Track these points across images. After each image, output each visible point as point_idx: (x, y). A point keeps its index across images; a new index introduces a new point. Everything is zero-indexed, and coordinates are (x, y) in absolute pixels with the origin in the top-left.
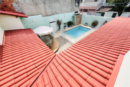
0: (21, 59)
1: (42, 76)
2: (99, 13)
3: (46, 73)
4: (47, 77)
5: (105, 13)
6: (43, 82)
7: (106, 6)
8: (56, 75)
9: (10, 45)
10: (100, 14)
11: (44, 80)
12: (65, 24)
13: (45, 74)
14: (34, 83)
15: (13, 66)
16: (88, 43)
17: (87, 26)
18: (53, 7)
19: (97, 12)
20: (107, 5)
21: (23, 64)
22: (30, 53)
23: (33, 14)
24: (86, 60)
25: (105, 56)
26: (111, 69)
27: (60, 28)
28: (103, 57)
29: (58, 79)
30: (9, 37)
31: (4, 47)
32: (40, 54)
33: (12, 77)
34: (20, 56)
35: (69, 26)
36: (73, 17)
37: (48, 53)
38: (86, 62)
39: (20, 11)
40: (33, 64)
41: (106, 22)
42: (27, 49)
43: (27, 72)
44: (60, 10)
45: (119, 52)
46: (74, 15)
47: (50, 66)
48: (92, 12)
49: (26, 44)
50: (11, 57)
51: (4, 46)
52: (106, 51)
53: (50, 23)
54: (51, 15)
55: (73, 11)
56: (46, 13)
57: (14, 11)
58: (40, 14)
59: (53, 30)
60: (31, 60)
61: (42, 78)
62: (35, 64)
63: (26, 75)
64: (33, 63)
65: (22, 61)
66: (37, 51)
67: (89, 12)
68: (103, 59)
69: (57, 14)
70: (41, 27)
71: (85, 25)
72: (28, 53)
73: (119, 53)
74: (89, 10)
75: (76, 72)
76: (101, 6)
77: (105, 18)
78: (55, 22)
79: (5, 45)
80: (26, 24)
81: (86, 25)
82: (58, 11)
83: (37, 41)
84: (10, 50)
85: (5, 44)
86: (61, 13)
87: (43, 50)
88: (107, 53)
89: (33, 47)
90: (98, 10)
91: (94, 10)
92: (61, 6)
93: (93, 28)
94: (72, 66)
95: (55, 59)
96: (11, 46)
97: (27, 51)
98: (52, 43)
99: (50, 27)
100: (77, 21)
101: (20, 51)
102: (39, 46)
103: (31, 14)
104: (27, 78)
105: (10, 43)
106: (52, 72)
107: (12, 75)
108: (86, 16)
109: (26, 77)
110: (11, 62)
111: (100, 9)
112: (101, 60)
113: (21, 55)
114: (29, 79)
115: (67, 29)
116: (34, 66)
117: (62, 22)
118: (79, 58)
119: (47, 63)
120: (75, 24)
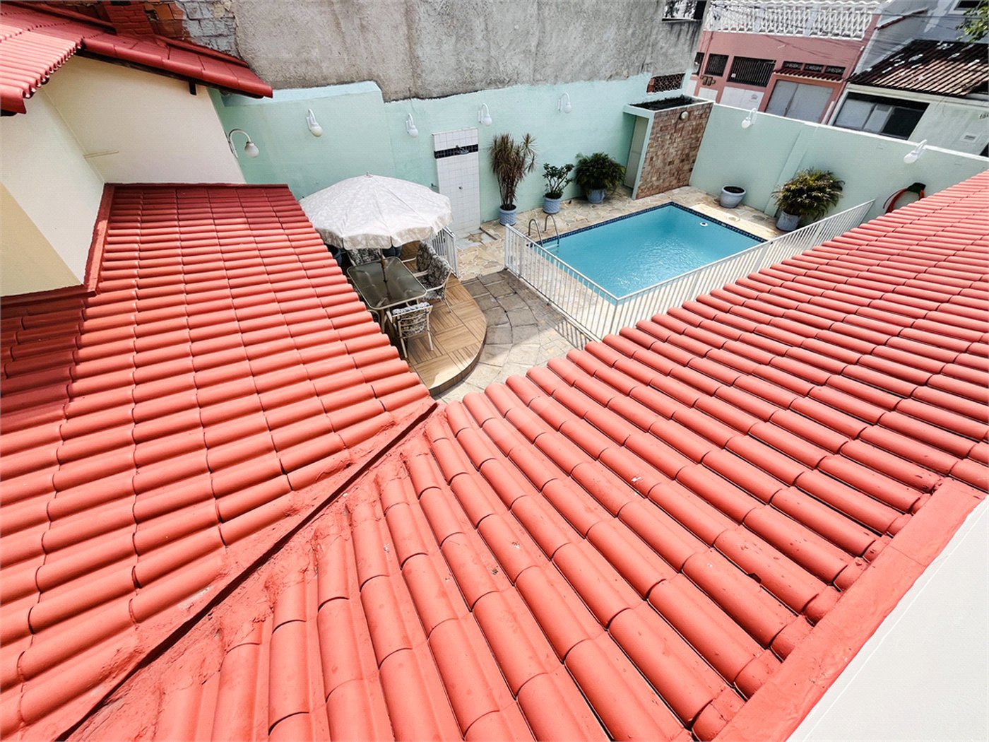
0: (191, 396)
1: (316, 537)
2: (867, 106)
3: (346, 523)
4: (343, 548)
5: (924, 106)
6: (311, 575)
7: (958, 46)
8: (410, 547)
9: (133, 292)
10: (882, 116)
11: (318, 569)
12: (552, 172)
13: (333, 530)
14: (255, 575)
15: (138, 441)
16: (704, 356)
17: (736, 206)
18: (478, 24)
19: (853, 96)
20: (966, 36)
21: (197, 436)
22: (257, 364)
23: (312, 72)
24: (650, 477)
25: (814, 478)
26: (829, 580)
27: (508, 206)
28: (794, 483)
29: (412, 577)
30: (132, 234)
31: (91, 299)
32: (320, 384)
33: (124, 508)
34: (189, 378)
35: (582, 197)
36: (632, 122)
37: (379, 385)
38: (645, 494)
39: (222, 45)
40: (268, 450)
41: (918, 189)
42: (237, 338)
43: (219, 495)
44: (526, 52)
45: (947, 460)
46: (645, 106)
47: (377, 483)
48: (813, 94)
49: (237, 301)
50: (129, 374)
51: (93, 294)
52: (837, 439)
53: (439, 155)
54: (448, 89)
55: (643, 67)
56: (416, 75)
57: (177, 39)
58: (365, 73)
59: (447, 211)
60: (259, 419)
61: (309, 547)
62: (277, 448)
63: (208, 510)
64: (264, 439)
65: (193, 415)
66: (305, 362)
67: (784, 91)
68: (791, 496)
69: (500, 83)
70: (363, 179)
71: (720, 204)
72: (245, 366)
73: (946, 473)
74: (788, 68)
75: (550, 556)
76: (908, 42)
77: (910, 157)
78: (473, 148)
79: (99, 291)
80: (255, 150)
81: (731, 198)
82: (513, 62)
83: (319, 290)
84: (130, 330)
85: (103, 285)
86: (534, 82)
87: (347, 360)
88: (838, 451)
89: (284, 329)
90: (864, 79)
91: (833, 73)
92: (540, 19)
93: (781, 231)
94: (532, 505)
95: (425, 436)
96: (139, 298)
97: (241, 351)
98: (435, 315)
99: (435, 188)
100: (658, 163)
101: (193, 340)
102: (327, 322)
103: (302, 70)
104: (213, 534)
105: (133, 281)
106: (383, 523)
107: (126, 494)
108: (746, 123)
109: (210, 524)
110: (126, 411)
111: (886, 63)
112: (768, 501)
113: (197, 370)
114: (227, 542)
115: (569, 216)
116: (271, 462)
117: (528, 161)
118: (596, 457)
119: (361, 455)
120: (638, 183)
